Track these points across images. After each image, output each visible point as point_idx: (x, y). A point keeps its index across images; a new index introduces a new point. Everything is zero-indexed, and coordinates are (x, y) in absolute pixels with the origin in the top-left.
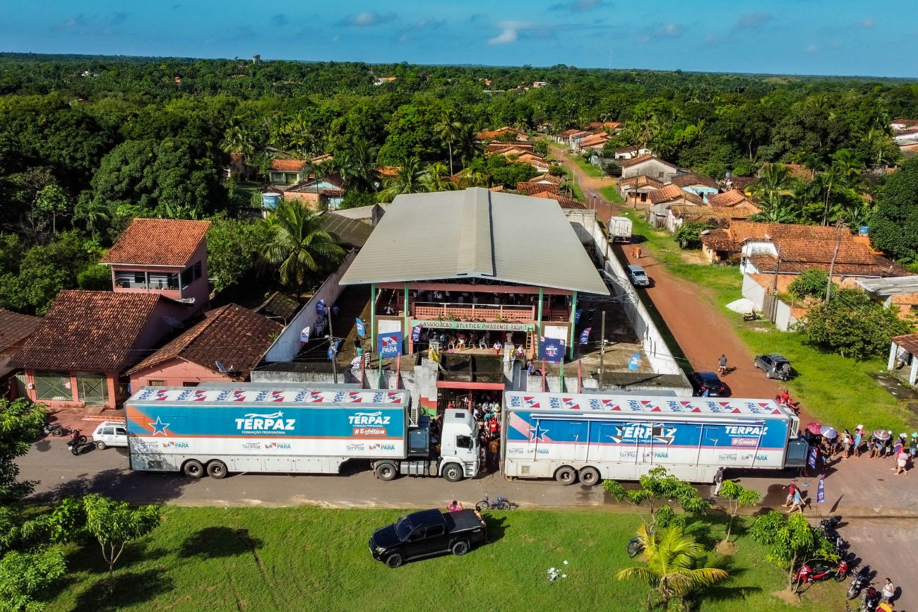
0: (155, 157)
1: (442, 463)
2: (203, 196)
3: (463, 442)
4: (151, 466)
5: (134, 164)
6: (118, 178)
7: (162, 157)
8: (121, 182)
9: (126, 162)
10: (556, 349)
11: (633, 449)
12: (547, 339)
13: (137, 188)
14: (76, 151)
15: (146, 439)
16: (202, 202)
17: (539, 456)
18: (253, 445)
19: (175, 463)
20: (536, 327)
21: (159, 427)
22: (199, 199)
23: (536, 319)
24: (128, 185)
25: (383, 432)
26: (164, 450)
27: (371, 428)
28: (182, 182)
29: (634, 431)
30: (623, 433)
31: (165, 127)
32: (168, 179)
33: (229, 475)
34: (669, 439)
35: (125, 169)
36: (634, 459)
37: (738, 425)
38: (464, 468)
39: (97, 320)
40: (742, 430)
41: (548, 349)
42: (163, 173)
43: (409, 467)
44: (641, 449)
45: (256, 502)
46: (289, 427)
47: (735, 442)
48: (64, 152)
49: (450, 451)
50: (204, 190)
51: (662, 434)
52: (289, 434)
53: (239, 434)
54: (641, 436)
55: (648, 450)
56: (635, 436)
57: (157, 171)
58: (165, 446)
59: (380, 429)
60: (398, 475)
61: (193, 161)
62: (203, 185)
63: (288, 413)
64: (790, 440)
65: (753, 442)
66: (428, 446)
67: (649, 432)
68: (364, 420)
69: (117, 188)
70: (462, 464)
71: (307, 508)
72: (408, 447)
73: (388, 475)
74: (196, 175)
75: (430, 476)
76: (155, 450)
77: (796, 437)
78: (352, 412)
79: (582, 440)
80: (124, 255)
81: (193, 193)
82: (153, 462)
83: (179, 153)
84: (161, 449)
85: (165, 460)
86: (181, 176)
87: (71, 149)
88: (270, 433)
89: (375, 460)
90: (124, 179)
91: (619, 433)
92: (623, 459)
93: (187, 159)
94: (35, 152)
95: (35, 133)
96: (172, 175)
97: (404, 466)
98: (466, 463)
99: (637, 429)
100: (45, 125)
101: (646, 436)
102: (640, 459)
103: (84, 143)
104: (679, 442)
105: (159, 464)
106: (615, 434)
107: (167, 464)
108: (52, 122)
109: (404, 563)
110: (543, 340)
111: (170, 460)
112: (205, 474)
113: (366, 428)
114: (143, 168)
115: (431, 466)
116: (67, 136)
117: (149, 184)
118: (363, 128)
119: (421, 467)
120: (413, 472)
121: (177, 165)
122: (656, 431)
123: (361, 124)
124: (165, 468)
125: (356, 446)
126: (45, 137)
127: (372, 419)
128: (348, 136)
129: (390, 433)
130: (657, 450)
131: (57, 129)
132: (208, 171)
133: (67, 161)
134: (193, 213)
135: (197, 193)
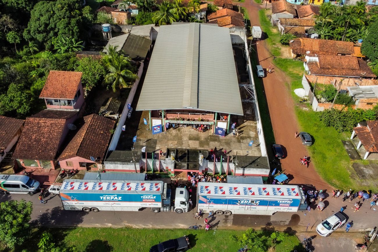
0: (54, 13)
1: (175, 209)
2: (77, 32)
4: (71, 209)
5: (45, 17)
6: (39, 24)
7: (57, 13)
8: (40, 27)
9: (41, 15)
10: (222, 132)
11: (244, 206)
12: (218, 128)
13: (48, 28)
15: (68, 202)
16: (77, 34)
17: (210, 207)
18: (107, 204)
19: (80, 208)
20: (214, 122)
21: (73, 198)
22: (75, 33)
23: (214, 119)
24: (44, 27)
25: (154, 200)
26: (75, 205)
27: (149, 200)
28: (67, 26)
29: (244, 202)
30: (241, 202)
32: (61, 25)
34: (257, 204)
35: (42, 19)
36: (244, 209)
38: (183, 210)
39: (43, 134)
41: (218, 131)
42: (58, 22)
43: (163, 210)
44: (247, 206)
45: (110, 225)
46: (119, 199)
49: (178, 205)
50: (77, 29)
51: (255, 202)
54: (247, 203)
55: (249, 207)
56: (245, 203)
57: (56, 21)
58: (75, 203)
59: (153, 200)
60: (160, 212)
61: (70, 13)
62: (76, 27)
63: (118, 196)
64: (301, 204)
65: (287, 205)
66: (170, 204)
67: (250, 202)
68: (147, 197)
69: (40, 29)
70: (182, 209)
72: (163, 204)
73: (156, 211)
74: (73, 21)
76: (72, 205)
77: (303, 203)
78: (142, 195)
79: (225, 204)
81: (72, 30)
82: (72, 208)
83: (64, 10)
84: (74, 204)
85: (76, 207)
86: (67, 24)
88: (113, 200)
90: (42, 25)
91: (239, 202)
92: (240, 209)
93: (68, 13)
96: (63, 23)
99: (246, 201)
101: (249, 203)
102: (246, 209)
104: (260, 205)
105: (74, 208)
107: (77, 209)
110: (217, 128)
111: (77, 207)
114: (49, 19)
115: (171, 209)
117: (53, 26)
119: (168, 209)
120: (165, 211)
121: (64, 18)
122: (252, 202)
124: (76, 210)
125: (144, 204)
127: (149, 197)
129: (156, 200)
130: (252, 206)
132: (78, 18)
134: (73, 40)
135: (74, 31)
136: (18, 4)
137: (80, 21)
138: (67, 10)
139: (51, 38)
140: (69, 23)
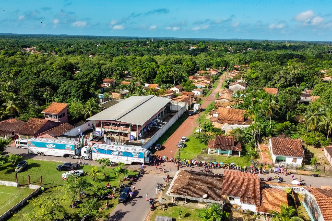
0: (72, 85)
1: (82, 156)
2: (81, 95)
3: (85, 152)
5: (67, 87)
6: (62, 90)
7: (74, 85)
8: (63, 91)
9: (65, 86)
10: (132, 137)
11: (115, 156)
13: (67, 93)
14: (59, 81)
15: (31, 147)
16: (81, 97)
17: (98, 156)
18: (48, 150)
19: (36, 152)
20: (129, 132)
21: (33, 145)
22: (81, 96)
23: (129, 130)
24: (65, 92)
26: (34, 150)
28: (77, 92)
31: (84, 75)
32: (73, 91)
33: (45, 155)
34: (121, 155)
35: (65, 88)
36: (116, 158)
37: (134, 153)
39: (35, 125)
40: (135, 154)
42: (72, 89)
44: (117, 156)
45: (46, 160)
46: (55, 147)
47: (134, 156)
48: (56, 82)
49: (83, 154)
52: (55, 148)
53: (46, 147)
55: (118, 157)
56: (115, 154)
59: (70, 149)
60: (74, 158)
61: (81, 86)
62: (82, 93)
63: (54, 144)
65: (137, 157)
66: (79, 153)
67: (118, 153)
68: (67, 147)
69: (62, 93)
71: (54, 162)
72: (75, 153)
73: (72, 158)
74: (81, 89)
75: (79, 159)
76: (32, 149)
77: (146, 156)
78: (65, 145)
79: (106, 153)
80: (47, 111)
81: (79, 94)
82: (32, 152)
83: (78, 84)
85: (34, 152)
86: (77, 90)
87: (58, 81)
88: (51, 148)
89: (70, 155)
92: (114, 158)
93: (80, 86)
94: (49, 82)
95: (50, 77)
96: (75, 90)
97: (75, 156)
98: (86, 157)
99: (116, 152)
100: (53, 75)
103: (61, 80)
104: (123, 155)
106: (112, 153)
108: (54, 74)
109: (61, 171)
110: (130, 135)
112: (41, 155)
113: (68, 148)
114: (69, 88)
115: (80, 157)
116: (57, 78)
117: (70, 92)
118: (150, 72)
119: (78, 157)
120: (76, 158)
121: (77, 87)
122: (119, 153)
123: (149, 71)
125: (66, 152)
126: (52, 78)
127: (69, 147)
128: (145, 75)
129: (72, 149)
130: (120, 157)
131: (55, 76)
133: (57, 84)
134: (78, 99)
135: (80, 94)
136: (58, 83)
137: (86, 90)
138: (79, 84)
139: (67, 98)
140: (78, 90)
